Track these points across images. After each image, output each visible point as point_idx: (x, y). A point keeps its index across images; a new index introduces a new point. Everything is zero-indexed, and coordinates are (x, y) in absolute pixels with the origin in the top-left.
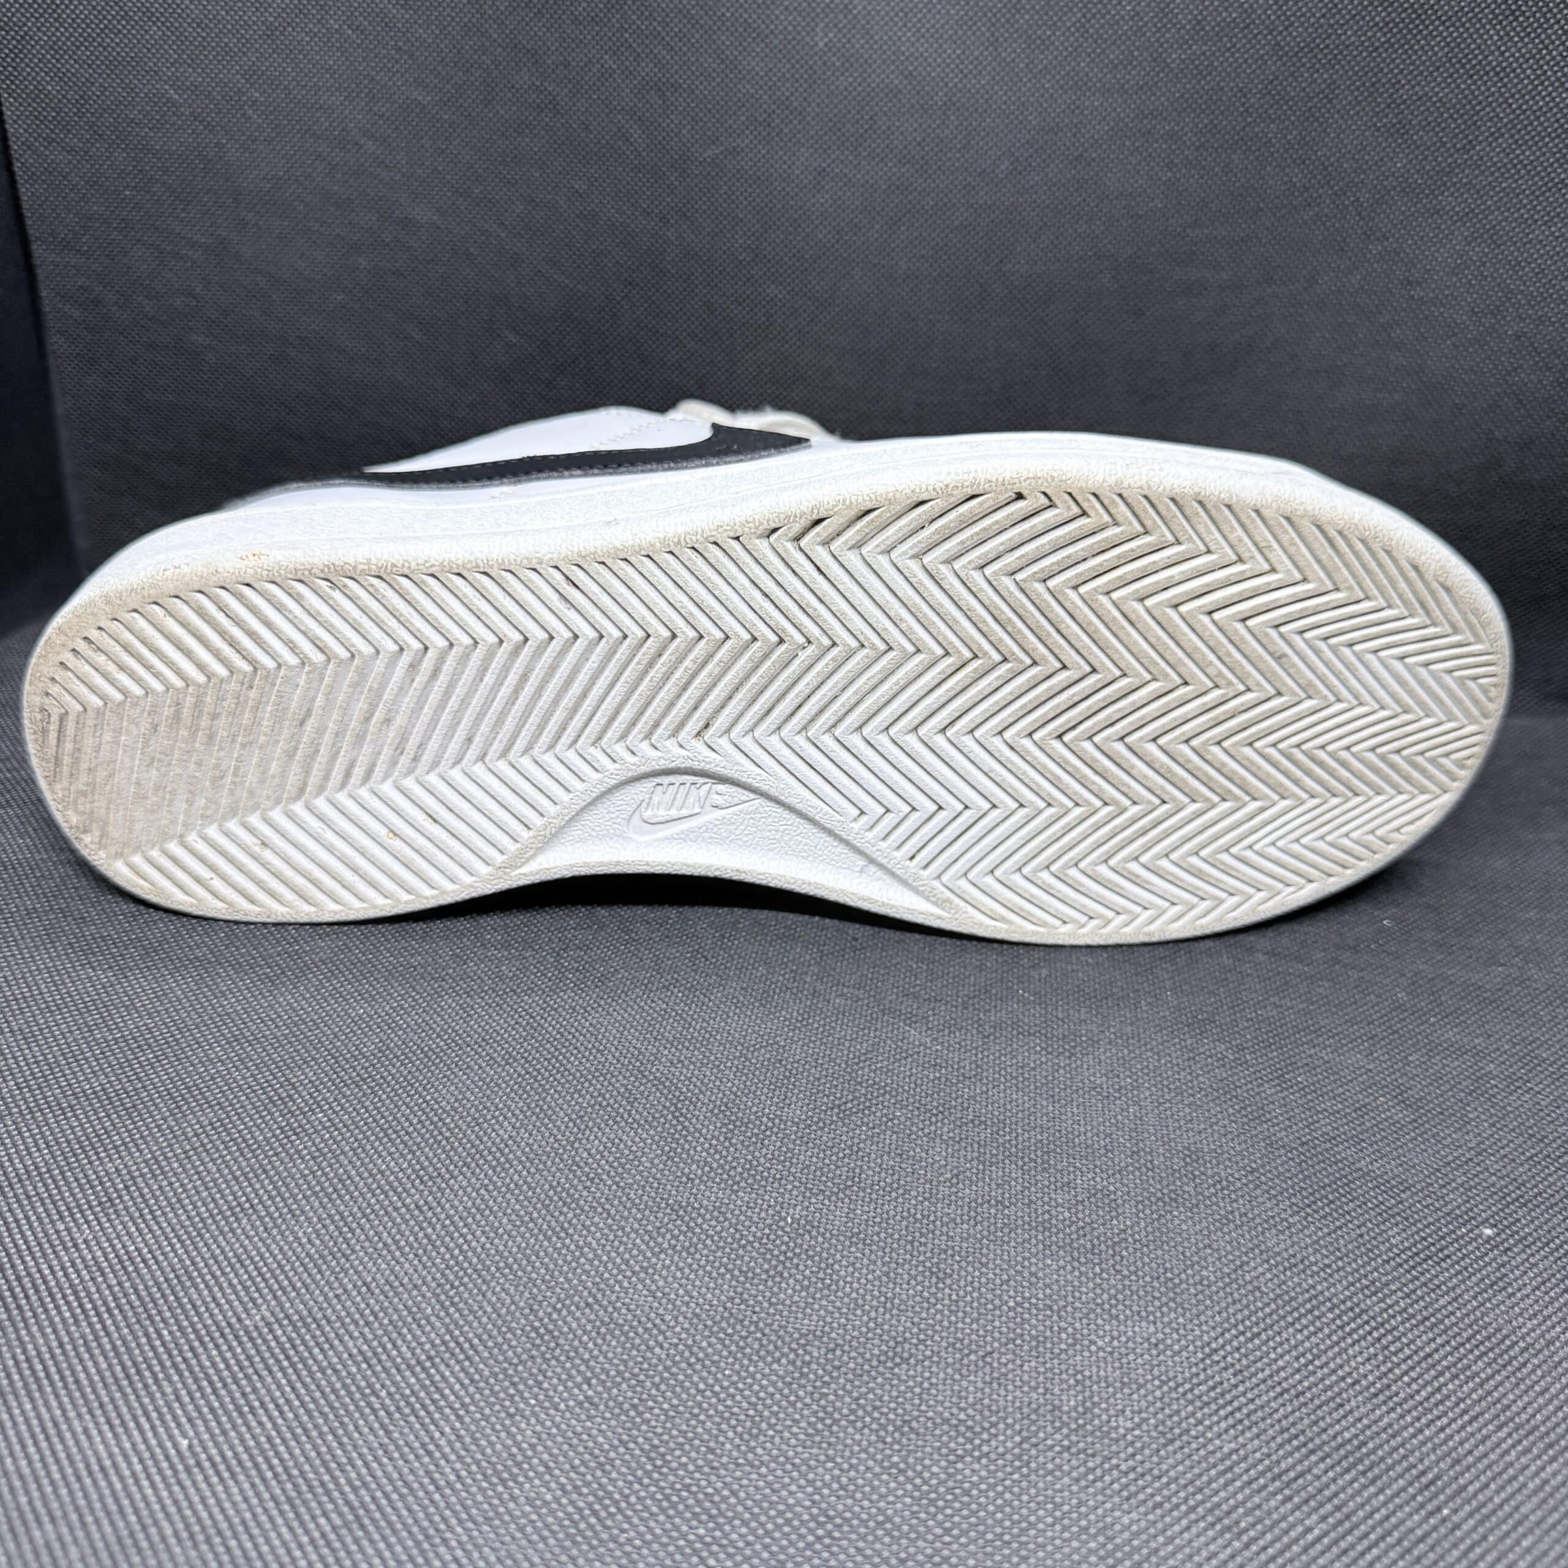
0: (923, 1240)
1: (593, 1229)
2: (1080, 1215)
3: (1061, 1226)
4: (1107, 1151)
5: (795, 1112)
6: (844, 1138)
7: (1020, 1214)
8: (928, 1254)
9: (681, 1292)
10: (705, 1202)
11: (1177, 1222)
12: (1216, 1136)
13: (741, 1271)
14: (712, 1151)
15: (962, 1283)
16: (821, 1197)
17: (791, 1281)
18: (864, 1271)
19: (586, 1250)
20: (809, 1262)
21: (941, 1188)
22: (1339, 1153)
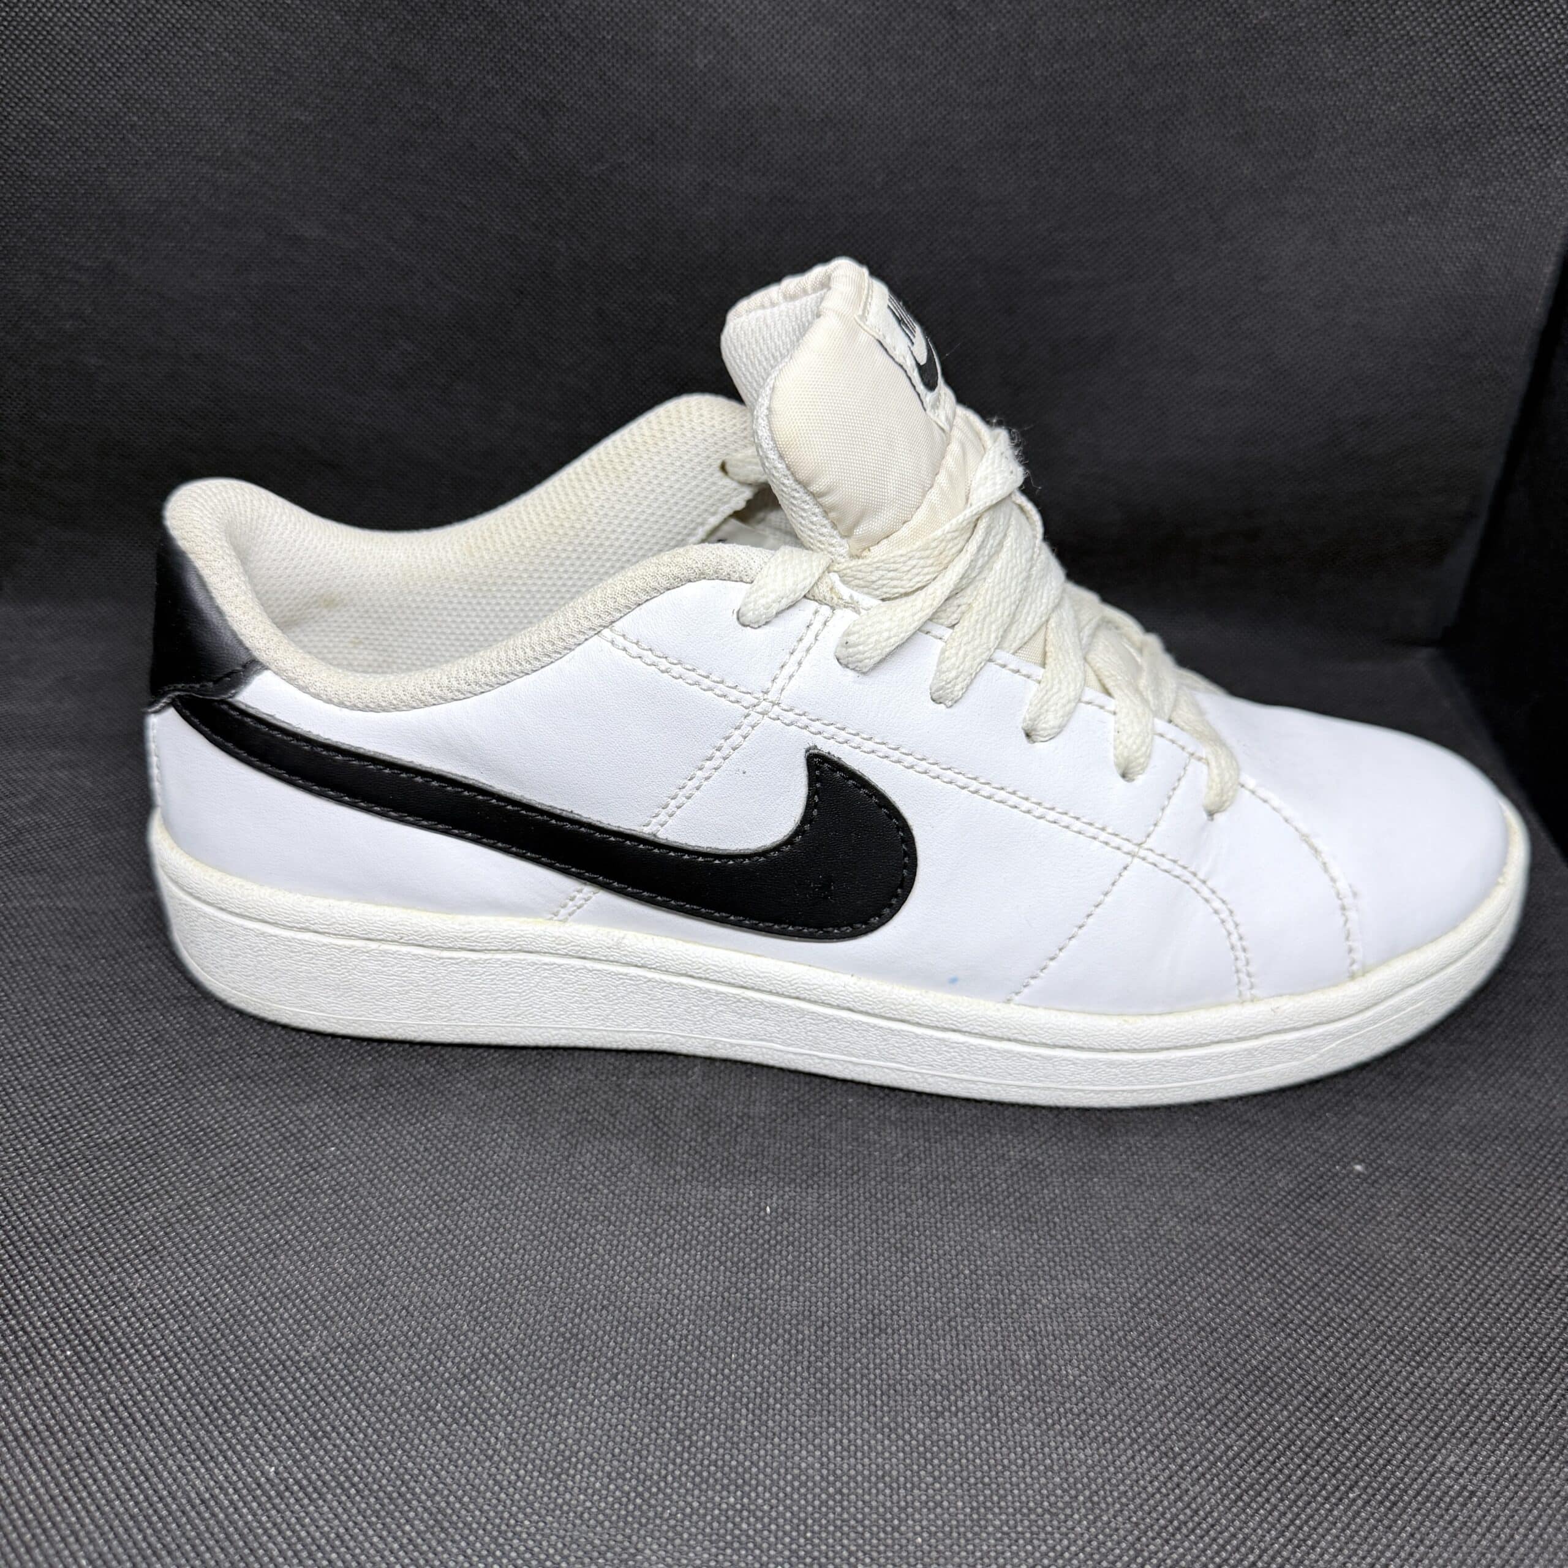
0: (885, 1218)
1: (598, 1236)
5: (760, 1108)
7: (965, 1188)
8: (892, 1231)
9: (683, 1287)
13: (732, 1262)
15: (923, 1256)
17: (777, 1267)
18: (839, 1251)
19: (595, 1256)
20: (790, 1248)
21: (895, 1168)
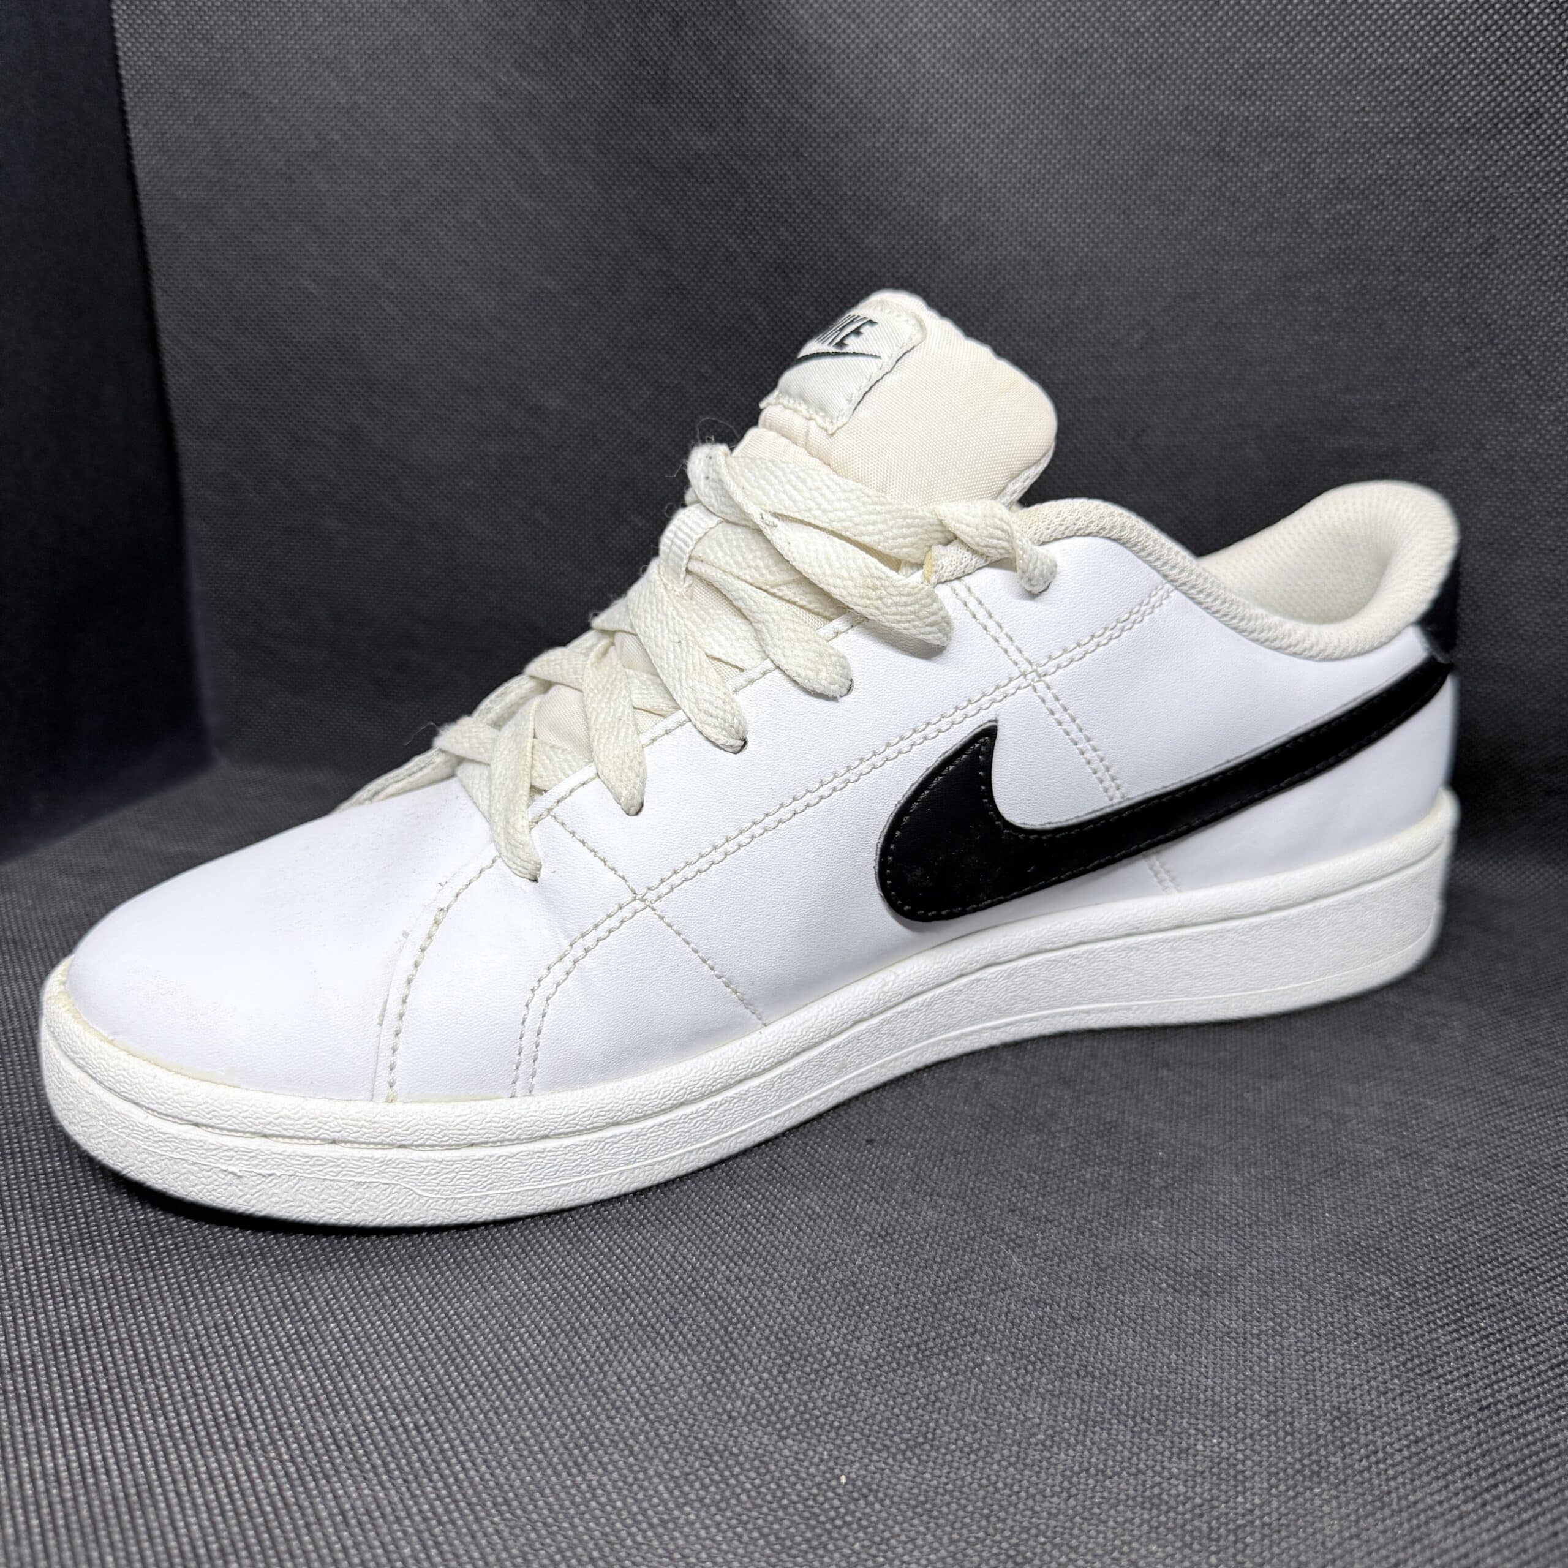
0: (1002, 1515)
1: (610, 1467)
2: (1198, 1490)
3: (1172, 1503)
4: (1238, 1410)
5: (865, 1348)
6: (920, 1384)
7: (1123, 1486)
8: (1007, 1533)
9: (703, 1555)
10: (746, 1448)
11: (1318, 1502)
12: (1374, 1394)
13: (778, 1538)
14: (762, 1386)
16: (885, 1454)
17: (837, 1555)
18: (926, 1550)
19: (599, 1492)
20: (861, 1534)
21: (1030, 1451)
22: (1530, 1422)
